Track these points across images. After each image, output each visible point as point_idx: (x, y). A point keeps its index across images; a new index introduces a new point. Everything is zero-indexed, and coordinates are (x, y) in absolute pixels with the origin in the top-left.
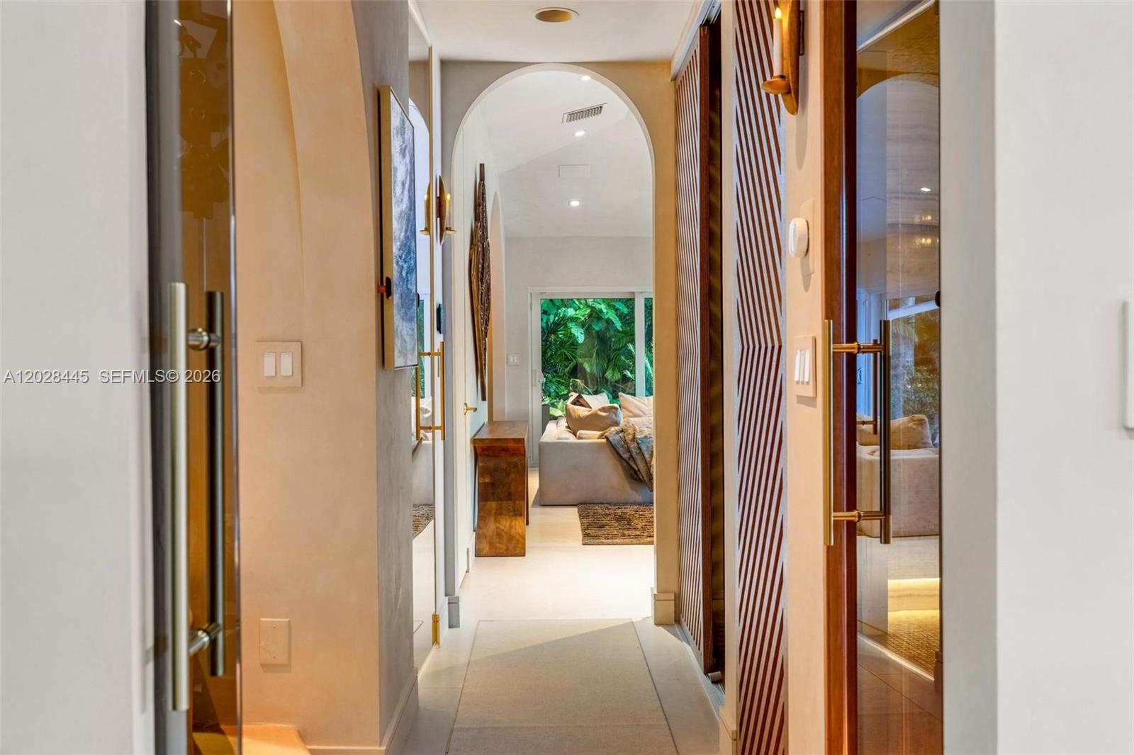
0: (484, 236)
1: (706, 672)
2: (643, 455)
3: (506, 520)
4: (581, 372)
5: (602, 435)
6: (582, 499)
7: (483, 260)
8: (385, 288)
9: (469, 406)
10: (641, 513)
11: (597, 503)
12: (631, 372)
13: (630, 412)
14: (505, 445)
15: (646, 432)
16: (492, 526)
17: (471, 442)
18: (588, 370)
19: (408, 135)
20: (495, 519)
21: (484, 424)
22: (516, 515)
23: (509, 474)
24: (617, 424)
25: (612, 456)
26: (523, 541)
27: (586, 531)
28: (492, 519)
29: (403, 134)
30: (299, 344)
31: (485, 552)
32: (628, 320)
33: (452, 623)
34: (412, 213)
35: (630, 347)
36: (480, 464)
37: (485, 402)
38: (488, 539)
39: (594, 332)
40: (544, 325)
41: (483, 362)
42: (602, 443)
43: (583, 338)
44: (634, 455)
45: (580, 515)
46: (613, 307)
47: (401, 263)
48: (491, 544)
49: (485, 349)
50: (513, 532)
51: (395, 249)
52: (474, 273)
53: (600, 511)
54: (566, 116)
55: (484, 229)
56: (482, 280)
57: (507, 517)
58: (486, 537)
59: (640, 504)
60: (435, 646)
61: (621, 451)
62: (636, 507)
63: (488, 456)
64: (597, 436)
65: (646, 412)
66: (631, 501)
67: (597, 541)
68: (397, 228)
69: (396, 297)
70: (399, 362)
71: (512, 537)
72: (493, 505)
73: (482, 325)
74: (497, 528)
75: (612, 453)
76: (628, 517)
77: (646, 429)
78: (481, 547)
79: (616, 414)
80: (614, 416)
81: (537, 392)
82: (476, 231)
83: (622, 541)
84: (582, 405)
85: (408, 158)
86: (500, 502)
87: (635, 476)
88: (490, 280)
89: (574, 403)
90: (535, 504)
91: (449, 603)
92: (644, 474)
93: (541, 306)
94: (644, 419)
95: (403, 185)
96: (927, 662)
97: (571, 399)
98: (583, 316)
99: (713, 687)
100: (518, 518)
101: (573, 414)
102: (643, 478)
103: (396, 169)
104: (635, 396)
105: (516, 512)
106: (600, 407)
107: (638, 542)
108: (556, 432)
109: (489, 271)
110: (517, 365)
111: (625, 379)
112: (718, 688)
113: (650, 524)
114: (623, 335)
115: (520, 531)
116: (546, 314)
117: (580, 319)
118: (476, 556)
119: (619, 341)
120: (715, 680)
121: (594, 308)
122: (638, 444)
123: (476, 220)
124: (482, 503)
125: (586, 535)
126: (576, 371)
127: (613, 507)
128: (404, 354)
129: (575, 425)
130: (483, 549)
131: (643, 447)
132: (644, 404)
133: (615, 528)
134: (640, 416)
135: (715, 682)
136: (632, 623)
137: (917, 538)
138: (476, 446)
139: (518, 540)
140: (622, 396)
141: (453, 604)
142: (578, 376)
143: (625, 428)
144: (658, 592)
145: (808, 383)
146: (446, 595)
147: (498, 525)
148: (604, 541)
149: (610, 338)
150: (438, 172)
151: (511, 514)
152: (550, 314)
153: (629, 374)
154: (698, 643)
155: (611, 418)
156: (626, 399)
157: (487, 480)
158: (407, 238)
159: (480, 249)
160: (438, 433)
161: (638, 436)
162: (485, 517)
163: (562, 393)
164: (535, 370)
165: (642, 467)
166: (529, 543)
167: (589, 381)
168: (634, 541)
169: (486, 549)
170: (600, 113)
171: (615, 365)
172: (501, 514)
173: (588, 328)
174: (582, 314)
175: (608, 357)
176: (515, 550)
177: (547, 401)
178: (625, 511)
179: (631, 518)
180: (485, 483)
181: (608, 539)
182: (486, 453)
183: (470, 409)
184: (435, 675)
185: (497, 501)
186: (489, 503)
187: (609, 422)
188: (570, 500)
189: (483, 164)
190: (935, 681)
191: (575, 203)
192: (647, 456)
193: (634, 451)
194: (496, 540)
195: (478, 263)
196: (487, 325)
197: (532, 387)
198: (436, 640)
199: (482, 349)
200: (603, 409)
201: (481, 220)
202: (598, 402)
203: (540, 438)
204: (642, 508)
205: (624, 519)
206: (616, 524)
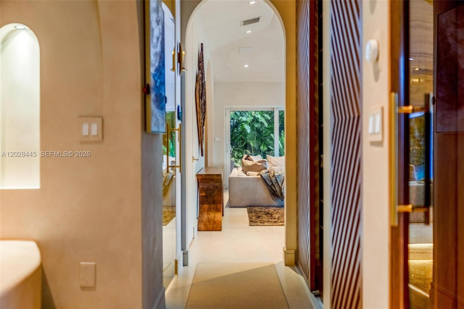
0: (203, 78)
1: (312, 291)
2: (278, 183)
3: (212, 213)
4: (249, 147)
5: (259, 174)
6: (248, 204)
7: (202, 89)
8: (146, 90)
9: (194, 158)
10: (277, 211)
11: (256, 206)
12: (272, 147)
13: (272, 164)
14: (212, 177)
15: (280, 173)
16: (205, 216)
17: (196, 176)
18: (252, 145)
19: (161, 14)
20: (207, 213)
21: (203, 168)
22: (217, 211)
23: (214, 191)
24: (266, 169)
25: (263, 184)
26: (220, 224)
27: (251, 219)
28: (206, 213)
29: (158, 13)
30: (101, 119)
31: (202, 229)
32: (271, 122)
33: (185, 264)
34: (163, 55)
35: (272, 135)
36: (200, 187)
37: (202, 157)
38: (203, 223)
39: (255, 128)
40: (232, 124)
41: (202, 138)
42: (259, 178)
43: (250, 131)
44: (274, 183)
45: (248, 212)
46: (264, 117)
47: (156, 78)
48: (205, 225)
49: (203, 132)
50: (216, 219)
51: (152, 70)
52: (197, 94)
53: (258, 210)
54: (242, 22)
55: (203, 74)
56: (201, 98)
57: (213, 212)
58: (203, 222)
59: (276, 207)
60: (176, 276)
61: (268, 181)
62: (275, 208)
63: (204, 183)
64: (256, 174)
65: (280, 164)
66: (272, 205)
67: (256, 224)
68: (153, 60)
69: (153, 95)
70: (154, 129)
71: (215, 222)
72: (206, 206)
73: (201, 120)
74: (208, 217)
75: (263, 182)
76: (271, 213)
77: (280, 171)
78: (200, 226)
79: (265, 164)
80: (264, 165)
81: (229, 155)
82: (199, 75)
83: (268, 224)
84: (249, 160)
85: (160, 27)
86: (209, 205)
87: (274, 194)
88: (206, 99)
89: (246, 159)
90: (227, 206)
91: (183, 254)
92: (279, 193)
93: (231, 116)
94: (278, 167)
95: (158, 39)
96: (424, 287)
97: (244, 157)
98: (250, 120)
99: (315, 298)
100: (218, 212)
101: (245, 164)
102: (278, 194)
103: (153, 30)
104: (274, 156)
105: (217, 210)
106: (258, 161)
107: (276, 225)
108: (237, 173)
109: (205, 95)
110: (219, 142)
111: (269, 150)
112: (318, 299)
113: (282, 216)
114: (268, 130)
115: (219, 219)
116: (233, 120)
117: (248, 121)
118: (198, 231)
119: (266, 132)
120: (317, 294)
121: (255, 117)
122: (276, 178)
123: (199, 69)
124: (201, 205)
125: (251, 221)
126: (247, 146)
127: (264, 208)
128: (157, 125)
129: (246, 169)
130: (201, 227)
131: (278, 180)
132: (278, 160)
133: (265, 218)
134: (276, 166)
135: (316, 296)
136: (274, 265)
137: (417, 224)
138: (198, 177)
139: (218, 223)
140: (268, 156)
141: (185, 254)
142: (248, 148)
143: (269, 171)
144: (286, 249)
145: (378, 133)
146: (182, 250)
147: (208, 216)
148: (260, 224)
149: (262, 131)
150: (179, 40)
151: (215, 211)
152: (235, 120)
153: (271, 148)
154: (307, 276)
155: (263, 166)
156: (270, 158)
157: (204, 194)
158: (159, 66)
159: (200, 83)
160: (178, 169)
161: (276, 174)
162: (202, 212)
163: (240, 156)
164: (228, 145)
165: (277, 189)
166: (223, 225)
167: (252, 150)
168: (274, 224)
169: (203, 227)
170: (258, 21)
171: (265, 144)
172: (210, 211)
173: (252, 126)
174: (250, 119)
175: (261, 140)
176: (217, 228)
177: (233, 159)
178: (270, 210)
179: (272, 213)
180: (203, 196)
181: (261, 223)
182: (203, 181)
183: (195, 159)
184: (175, 290)
185: (208, 204)
186: (204, 205)
187: (262, 168)
188: (243, 204)
189: (203, 44)
190: (430, 297)
191: (246, 66)
192: (280, 184)
193: (274, 181)
194: (207, 223)
195: (200, 90)
196: (204, 120)
197: (226, 152)
198: (176, 272)
199: (202, 131)
200: (259, 162)
201: (201, 70)
202: (257, 159)
203: (229, 175)
204: (277, 209)
205: (269, 214)
206: (265, 216)
